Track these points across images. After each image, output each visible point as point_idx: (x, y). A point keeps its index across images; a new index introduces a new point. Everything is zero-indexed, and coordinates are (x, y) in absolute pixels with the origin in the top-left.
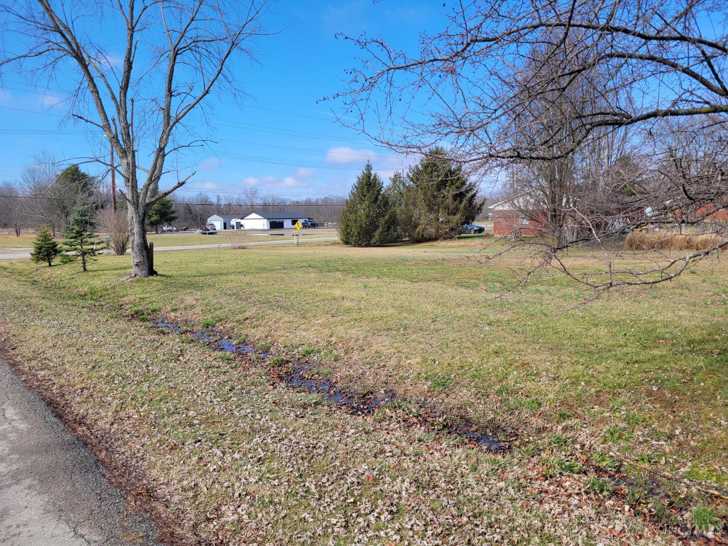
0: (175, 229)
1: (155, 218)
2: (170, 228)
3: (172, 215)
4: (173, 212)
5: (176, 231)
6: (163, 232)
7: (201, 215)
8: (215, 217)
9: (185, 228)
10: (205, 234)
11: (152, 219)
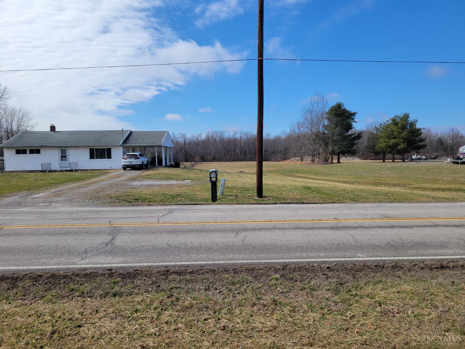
0: (424, 157)
1: (402, 146)
2: (419, 156)
3: (422, 144)
4: (422, 140)
5: (425, 159)
6: (412, 160)
7: (452, 146)
9: (434, 157)
11: (399, 147)
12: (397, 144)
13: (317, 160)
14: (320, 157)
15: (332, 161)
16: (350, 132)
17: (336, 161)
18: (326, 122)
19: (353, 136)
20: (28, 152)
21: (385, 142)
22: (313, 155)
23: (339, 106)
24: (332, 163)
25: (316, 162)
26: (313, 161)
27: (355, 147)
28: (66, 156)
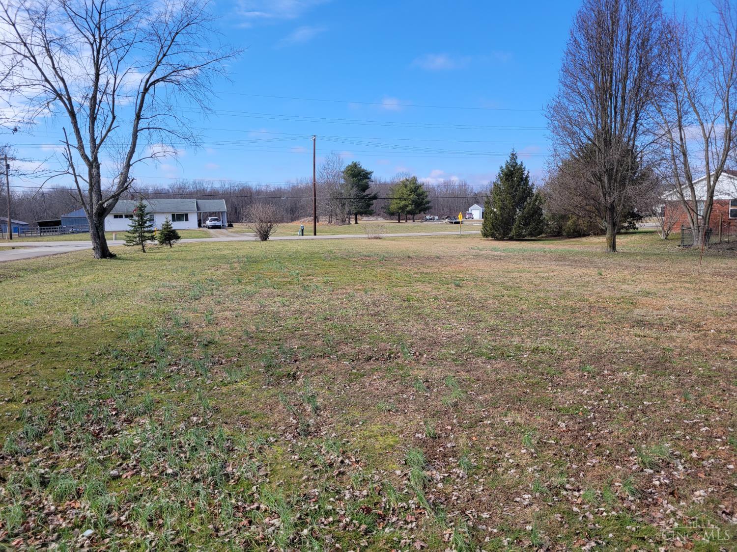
0: (437, 217)
1: (411, 208)
2: (432, 217)
3: (427, 206)
4: (428, 202)
5: (438, 220)
6: (426, 220)
8: (476, 206)
9: (446, 217)
10: (452, 223)
11: (408, 209)
12: (406, 206)
13: (334, 220)
14: (338, 218)
15: (349, 222)
16: (367, 192)
17: (354, 222)
18: (343, 181)
19: (369, 196)
20: (124, 216)
21: (397, 203)
22: (330, 216)
23: (355, 166)
24: (349, 223)
25: (333, 223)
26: (330, 222)
27: (372, 208)
28: (153, 220)
